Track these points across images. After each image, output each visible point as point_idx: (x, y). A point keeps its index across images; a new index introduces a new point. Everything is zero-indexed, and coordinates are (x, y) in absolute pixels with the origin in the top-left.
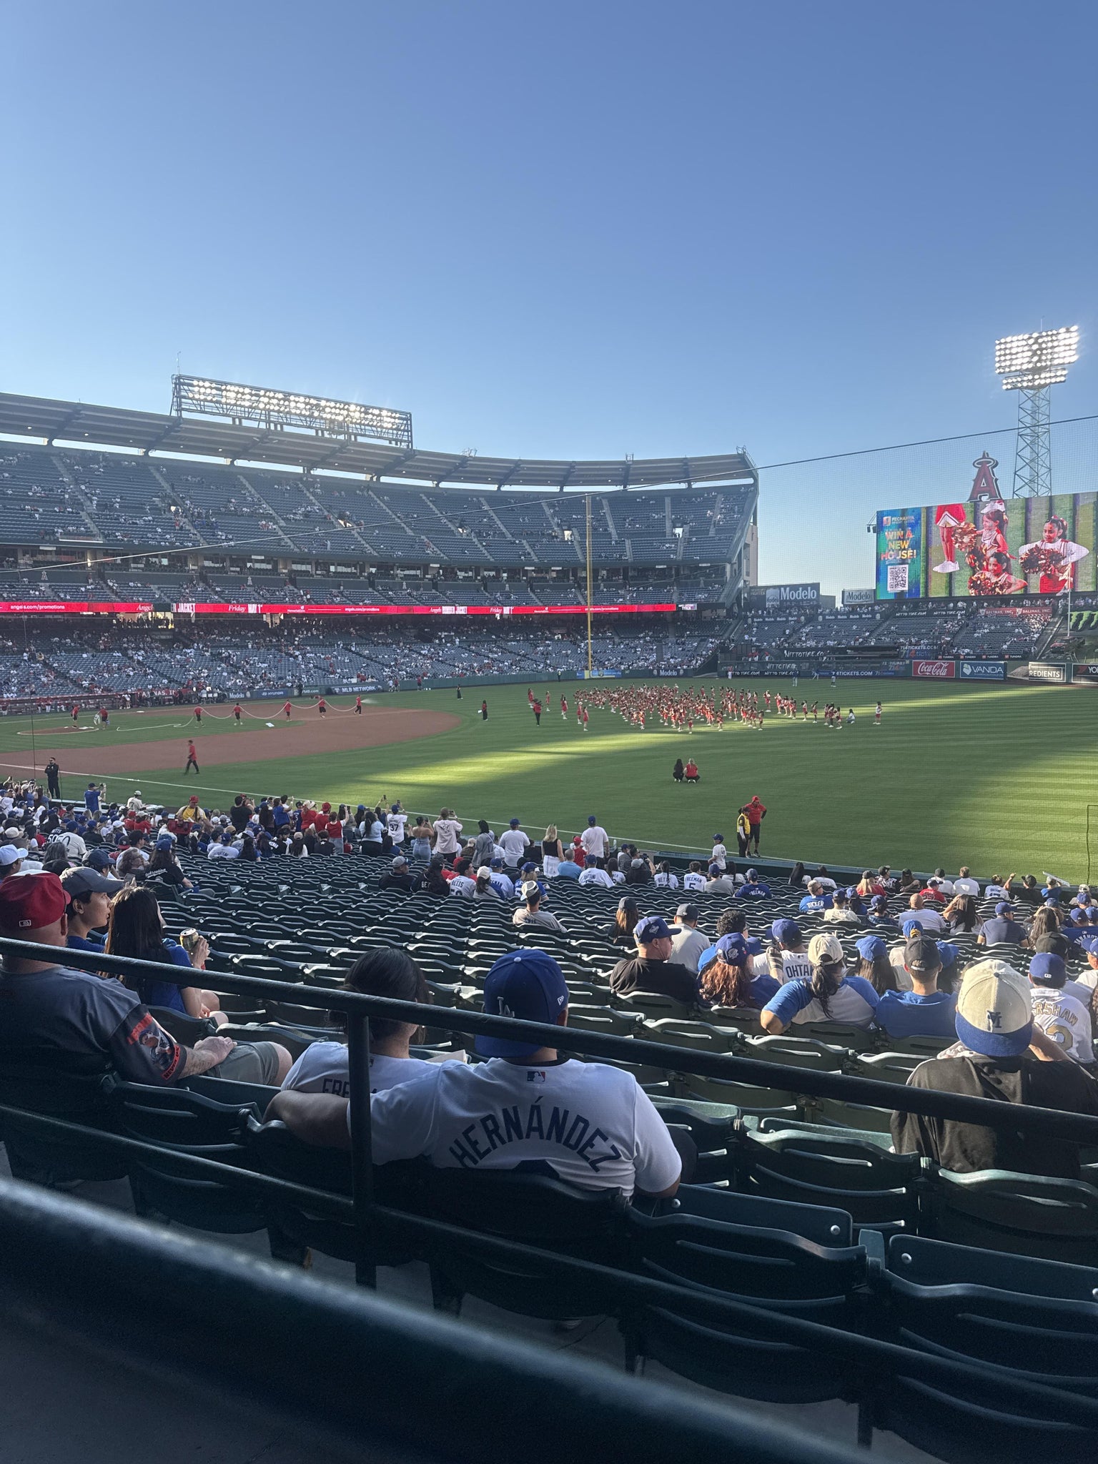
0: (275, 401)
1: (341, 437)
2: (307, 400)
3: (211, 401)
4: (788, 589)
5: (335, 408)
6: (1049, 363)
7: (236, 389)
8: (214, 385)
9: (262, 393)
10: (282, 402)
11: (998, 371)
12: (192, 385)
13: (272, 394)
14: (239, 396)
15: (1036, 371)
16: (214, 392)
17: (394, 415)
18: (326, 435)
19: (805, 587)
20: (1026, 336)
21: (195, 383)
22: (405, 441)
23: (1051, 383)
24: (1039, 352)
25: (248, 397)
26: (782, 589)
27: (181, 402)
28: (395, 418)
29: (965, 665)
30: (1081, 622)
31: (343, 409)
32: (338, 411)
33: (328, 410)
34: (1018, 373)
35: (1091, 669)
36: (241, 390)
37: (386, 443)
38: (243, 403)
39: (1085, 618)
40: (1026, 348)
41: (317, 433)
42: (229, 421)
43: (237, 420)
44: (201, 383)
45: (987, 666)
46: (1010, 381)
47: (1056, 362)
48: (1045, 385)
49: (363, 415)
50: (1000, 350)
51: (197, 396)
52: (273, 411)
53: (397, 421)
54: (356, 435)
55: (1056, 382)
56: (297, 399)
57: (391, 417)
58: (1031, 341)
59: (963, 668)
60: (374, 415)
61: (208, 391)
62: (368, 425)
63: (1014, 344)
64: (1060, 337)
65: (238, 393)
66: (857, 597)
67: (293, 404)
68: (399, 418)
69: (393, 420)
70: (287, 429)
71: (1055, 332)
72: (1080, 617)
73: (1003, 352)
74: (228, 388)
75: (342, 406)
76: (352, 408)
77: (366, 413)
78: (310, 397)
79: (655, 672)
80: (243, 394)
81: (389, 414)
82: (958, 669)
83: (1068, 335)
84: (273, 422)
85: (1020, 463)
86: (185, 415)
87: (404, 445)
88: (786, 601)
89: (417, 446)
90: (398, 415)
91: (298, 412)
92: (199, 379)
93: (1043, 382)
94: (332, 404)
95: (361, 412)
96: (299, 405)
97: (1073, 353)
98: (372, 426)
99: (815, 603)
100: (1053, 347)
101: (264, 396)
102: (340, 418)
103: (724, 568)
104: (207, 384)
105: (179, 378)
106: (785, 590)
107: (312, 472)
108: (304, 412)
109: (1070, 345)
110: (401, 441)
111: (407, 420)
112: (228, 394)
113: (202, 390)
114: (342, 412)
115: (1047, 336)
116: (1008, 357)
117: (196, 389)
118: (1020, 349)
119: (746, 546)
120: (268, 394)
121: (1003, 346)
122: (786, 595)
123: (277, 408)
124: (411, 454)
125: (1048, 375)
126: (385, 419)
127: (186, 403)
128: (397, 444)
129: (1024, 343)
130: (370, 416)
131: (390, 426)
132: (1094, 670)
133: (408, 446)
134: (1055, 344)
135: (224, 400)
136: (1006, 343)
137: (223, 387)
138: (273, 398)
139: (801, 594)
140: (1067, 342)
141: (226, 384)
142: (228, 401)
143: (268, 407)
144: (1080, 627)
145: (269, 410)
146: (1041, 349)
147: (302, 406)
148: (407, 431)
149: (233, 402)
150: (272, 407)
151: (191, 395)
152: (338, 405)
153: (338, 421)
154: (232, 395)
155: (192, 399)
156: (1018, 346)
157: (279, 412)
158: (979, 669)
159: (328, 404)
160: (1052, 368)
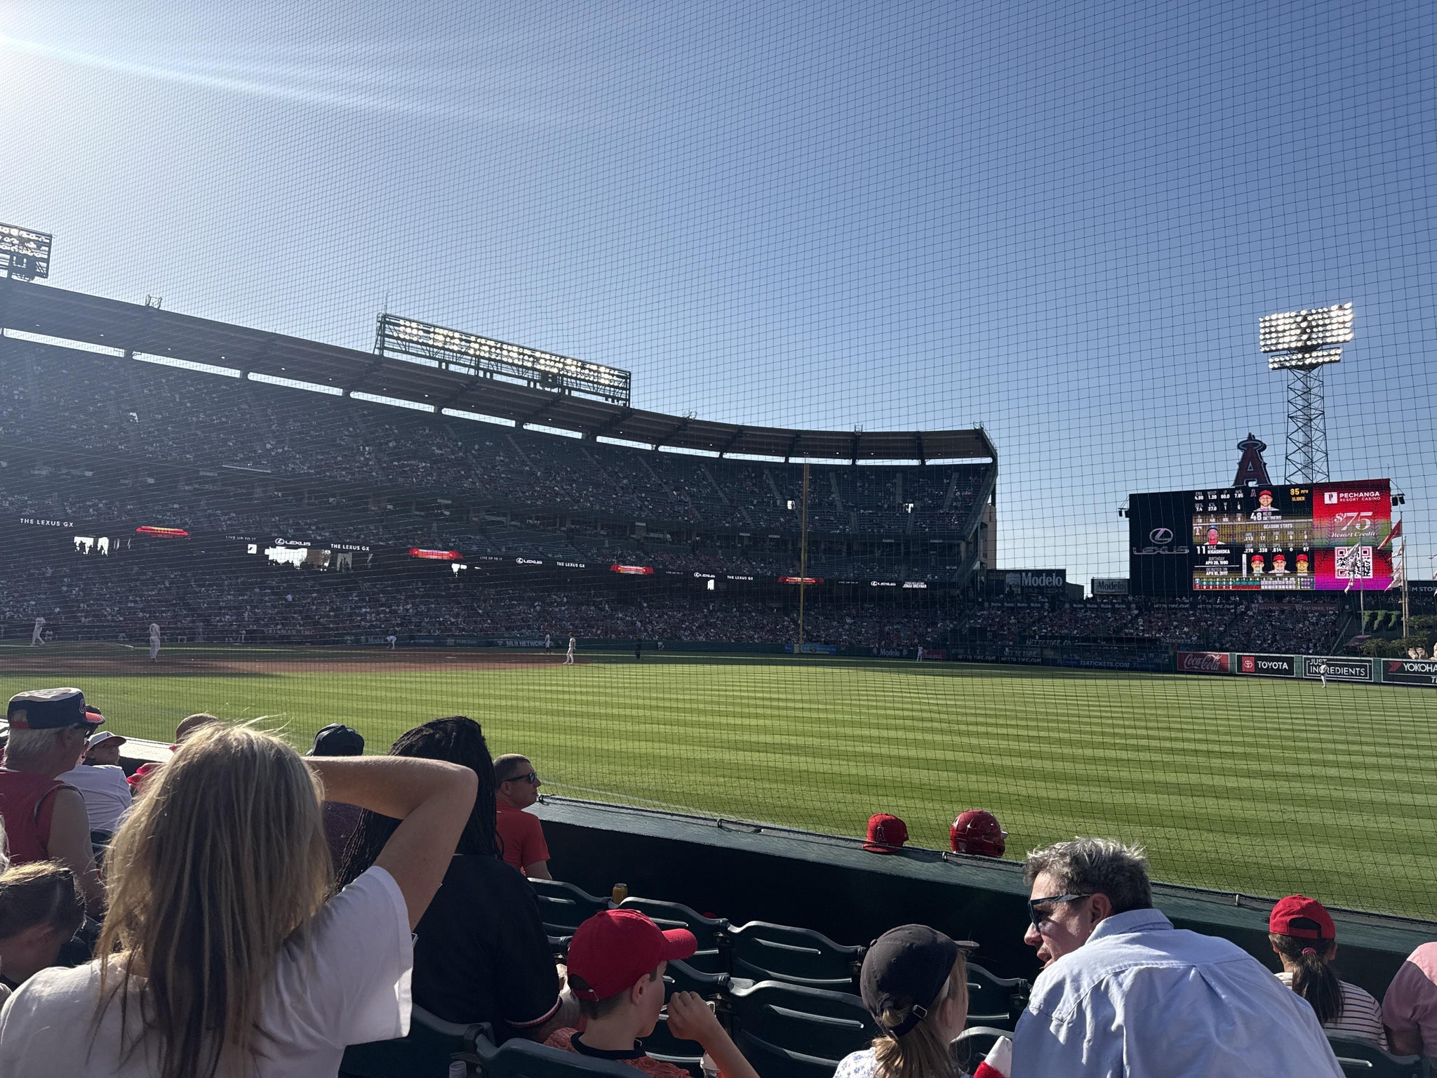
0: (486, 348)
1: (555, 390)
2: (521, 350)
3: (417, 343)
4: (1030, 574)
5: (551, 360)
6: (1320, 342)
7: (445, 332)
8: (421, 327)
9: (473, 339)
10: (493, 350)
11: (1263, 350)
12: (399, 325)
13: (483, 341)
14: (448, 339)
15: (1306, 349)
16: (421, 333)
17: (612, 372)
18: (538, 386)
19: (1049, 573)
20: (1293, 314)
21: (402, 322)
22: (622, 399)
23: (1324, 363)
24: (1308, 330)
25: (457, 341)
26: (1024, 574)
27: (384, 341)
28: (613, 375)
30: (1376, 622)
31: (559, 362)
32: (552, 363)
33: (542, 361)
34: (1285, 352)
35: (1407, 667)
36: (451, 334)
37: (601, 399)
38: (451, 347)
39: (1380, 618)
40: (1294, 326)
41: (529, 384)
42: (435, 364)
43: (444, 364)
44: (408, 324)
46: (1277, 359)
47: (1329, 340)
48: (1317, 365)
49: (579, 370)
50: (1265, 327)
51: (402, 336)
52: (484, 358)
53: (615, 378)
54: (570, 389)
55: (1331, 362)
56: (510, 348)
57: (609, 374)
58: (1299, 319)
60: (590, 370)
61: (415, 332)
62: (584, 380)
63: (1280, 322)
64: (1332, 314)
65: (446, 336)
66: (1109, 587)
67: (505, 353)
68: (618, 376)
69: (610, 377)
70: (497, 377)
71: (1326, 310)
72: (1374, 617)
73: (1267, 330)
74: (437, 330)
75: (558, 359)
76: (569, 361)
77: (583, 368)
78: (524, 348)
79: (875, 651)
80: (453, 338)
81: (608, 371)
83: (1341, 313)
84: (482, 369)
85: (1292, 448)
86: (387, 354)
87: (621, 403)
88: (1028, 587)
89: (634, 405)
90: (616, 373)
91: (510, 361)
92: (405, 320)
93: (1314, 361)
94: (548, 357)
95: (577, 367)
96: (511, 354)
97: (1347, 331)
98: (589, 381)
99: (1061, 591)
100: (1325, 325)
101: (476, 342)
102: (555, 371)
103: (958, 545)
104: (414, 325)
105: (385, 316)
106: (1027, 575)
107: (525, 427)
108: (516, 362)
109: (1344, 322)
110: (619, 399)
111: (625, 378)
112: (437, 337)
113: (408, 330)
114: (557, 365)
115: (1317, 313)
116: (1274, 335)
117: (402, 329)
118: (1287, 327)
119: (984, 526)
120: (479, 340)
121: (1267, 324)
122: (1028, 581)
123: (487, 355)
124: (628, 413)
125: (1320, 354)
126: (603, 375)
127: (389, 343)
128: (613, 401)
129: (1292, 320)
130: (587, 371)
131: (607, 382)
132: (1412, 667)
133: (625, 404)
134: (1327, 321)
135: (431, 342)
136: (1271, 320)
137: (432, 330)
138: (485, 345)
139: (1046, 581)
140: (1341, 320)
141: (435, 327)
142: (436, 344)
143: (478, 353)
144: (1376, 626)
145: (479, 357)
146: (1311, 327)
147: (515, 355)
148: (626, 389)
149: (440, 345)
150: (482, 354)
151: (395, 335)
152: (553, 358)
153: (552, 373)
154: (441, 338)
155: (398, 338)
156: (1285, 324)
157: (489, 359)
159: (543, 356)
160: (1324, 347)
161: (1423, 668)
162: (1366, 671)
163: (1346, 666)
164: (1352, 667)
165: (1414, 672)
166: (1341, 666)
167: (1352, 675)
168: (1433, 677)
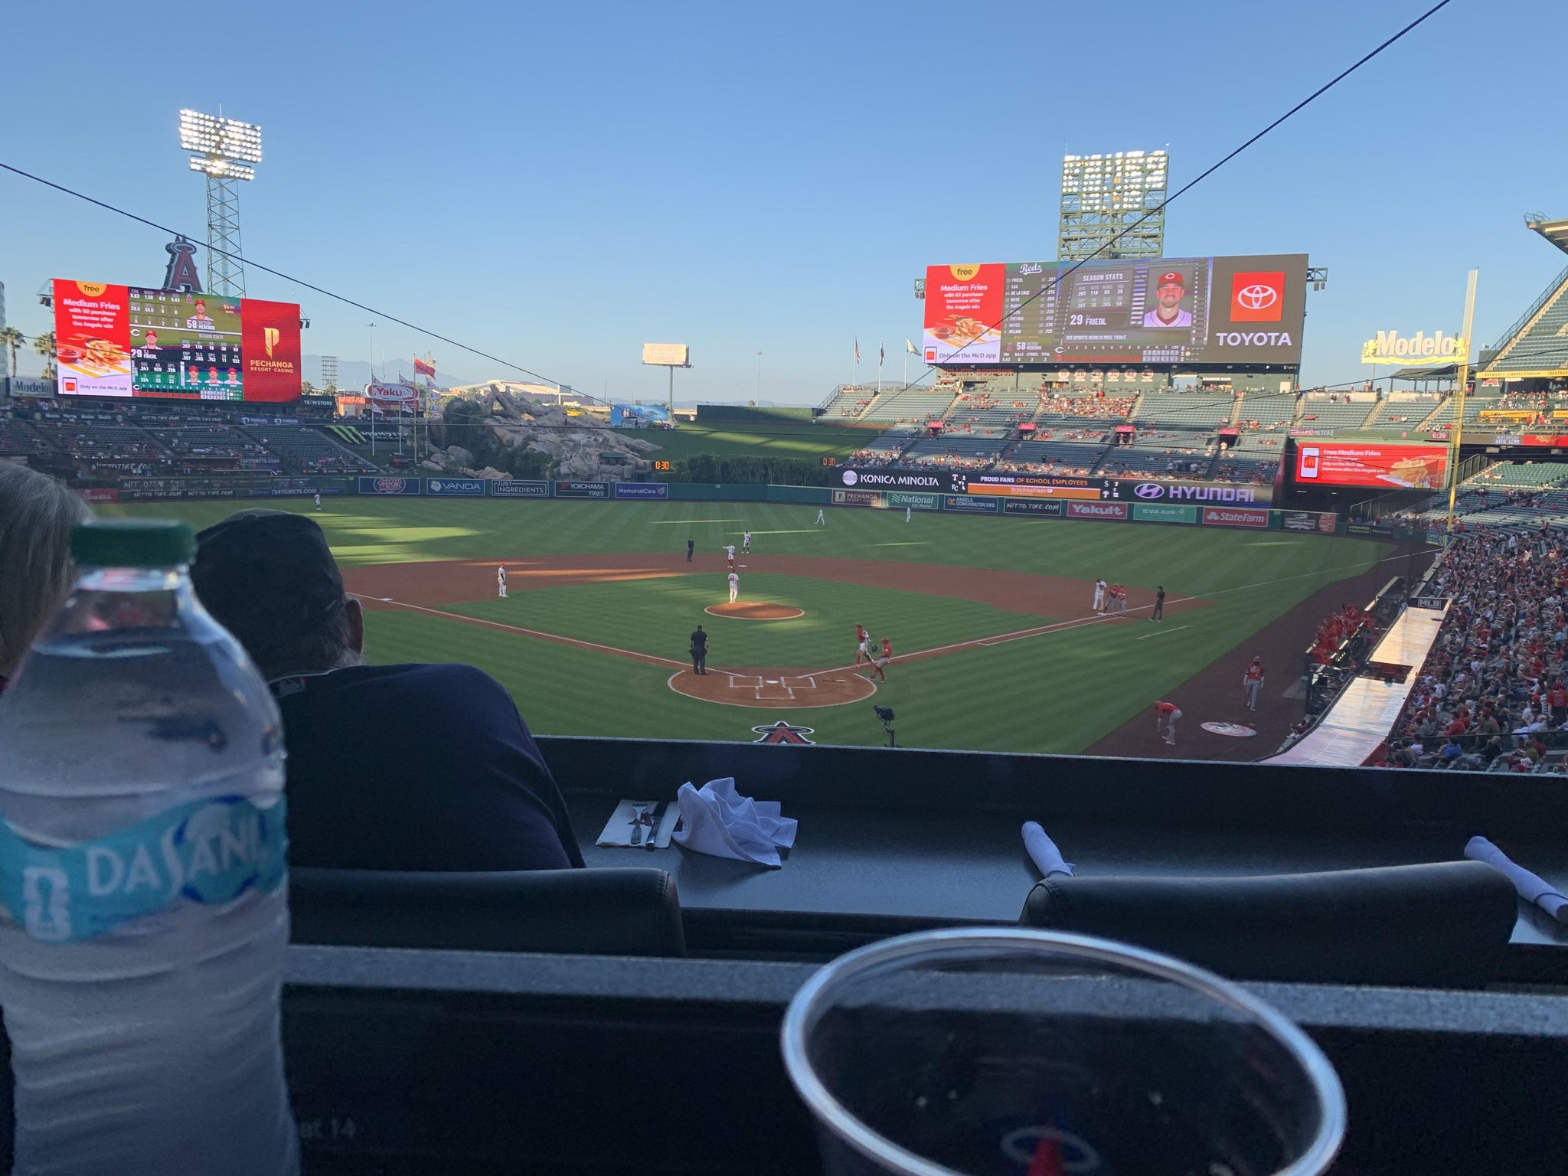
11: (185, 146)
20: (212, 118)
23: (239, 178)
29: (433, 482)
34: (204, 155)
35: (573, 486)
45: (461, 483)
46: (199, 161)
55: (244, 179)
59: (430, 485)
66: (30, 388)
73: (188, 125)
82: (423, 486)
83: (253, 133)
97: (259, 153)
109: (256, 144)
116: (193, 133)
121: (187, 118)
125: (234, 167)
132: (576, 486)
140: (250, 139)
158: (451, 485)
160: (239, 162)
161: (584, 486)
162: (544, 489)
163: (528, 486)
164: (533, 487)
165: (578, 489)
166: (524, 486)
167: (533, 492)
168: (590, 492)
